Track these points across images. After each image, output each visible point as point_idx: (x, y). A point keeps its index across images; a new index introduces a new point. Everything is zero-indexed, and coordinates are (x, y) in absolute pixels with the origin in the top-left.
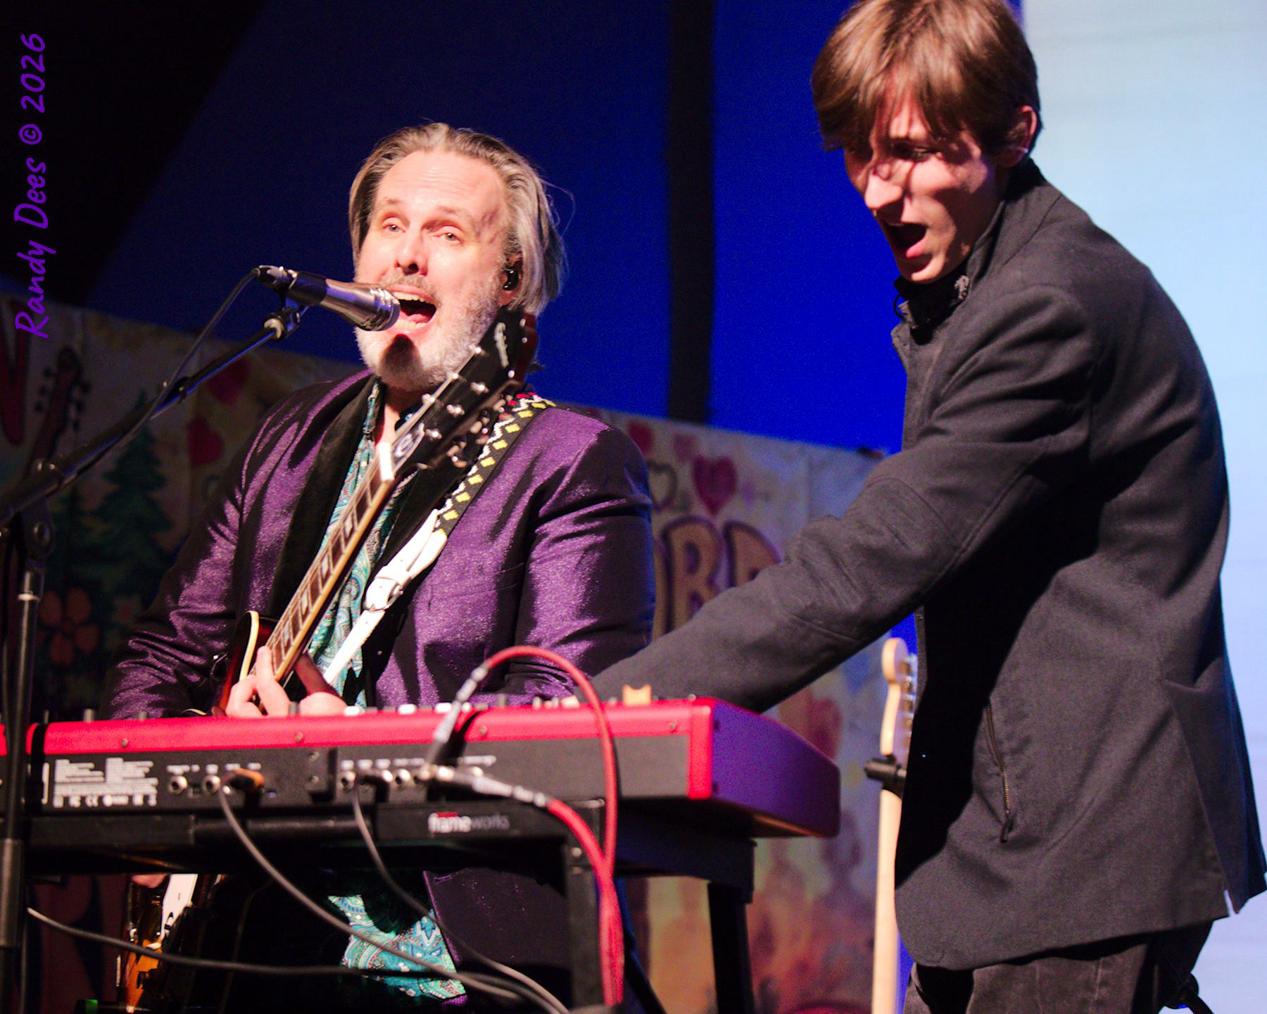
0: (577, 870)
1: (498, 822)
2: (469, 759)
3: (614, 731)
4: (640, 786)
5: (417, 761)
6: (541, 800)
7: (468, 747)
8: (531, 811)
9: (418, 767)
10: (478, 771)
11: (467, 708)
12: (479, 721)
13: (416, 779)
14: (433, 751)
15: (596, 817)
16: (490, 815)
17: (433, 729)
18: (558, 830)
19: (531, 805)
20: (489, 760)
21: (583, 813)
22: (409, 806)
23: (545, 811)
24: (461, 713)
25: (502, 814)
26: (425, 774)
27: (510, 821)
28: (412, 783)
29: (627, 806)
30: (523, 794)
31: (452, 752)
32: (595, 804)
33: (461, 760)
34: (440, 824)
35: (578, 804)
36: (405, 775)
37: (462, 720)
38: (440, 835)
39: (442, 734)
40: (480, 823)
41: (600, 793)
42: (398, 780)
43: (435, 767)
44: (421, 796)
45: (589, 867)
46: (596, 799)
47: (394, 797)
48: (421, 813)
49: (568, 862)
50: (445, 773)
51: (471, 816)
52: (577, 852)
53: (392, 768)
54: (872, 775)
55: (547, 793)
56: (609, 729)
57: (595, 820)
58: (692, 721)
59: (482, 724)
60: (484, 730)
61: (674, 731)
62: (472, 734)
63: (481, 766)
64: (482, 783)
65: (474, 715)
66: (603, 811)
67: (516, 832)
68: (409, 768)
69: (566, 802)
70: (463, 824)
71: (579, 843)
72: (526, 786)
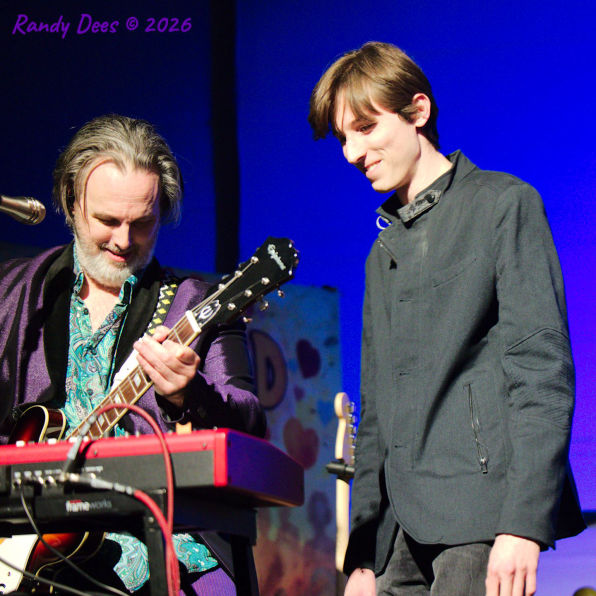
0: (152, 530)
1: (106, 504)
2: (88, 469)
3: (171, 449)
4: (187, 480)
5: (58, 471)
6: (130, 491)
7: (87, 462)
8: (124, 497)
9: (59, 475)
10: (93, 476)
11: (86, 439)
12: (93, 447)
13: (57, 481)
14: (66, 467)
15: (162, 498)
16: (101, 500)
17: (67, 451)
18: (141, 507)
19: (125, 493)
20: (99, 469)
21: (155, 497)
22: (55, 497)
23: (133, 497)
24: (82, 442)
25: (107, 500)
26: (62, 478)
27: (112, 503)
28: (55, 484)
29: (179, 492)
30: (119, 488)
31: (78, 464)
32: (161, 492)
33: (83, 470)
34: (73, 507)
35: (151, 492)
36: (51, 480)
37: (83, 446)
38: (72, 513)
39: (72, 455)
40: (94, 505)
41: (164, 484)
42: (47, 482)
43: (68, 474)
44: (62, 490)
45: (159, 528)
46: (162, 488)
47: (45, 492)
48: (61, 501)
49: (147, 525)
50: (74, 477)
51: (90, 502)
52: (151, 519)
53: (44, 476)
54: (332, 471)
55: (132, 487)
56: (167, 447)
57: (162, 501)
58: (215, 442)
59: (94, 448)
60: (96, 452)
61: (205, 448)
62: (89, 454)
63: (96, 473)
64: (96, 482)
65: (91, 443)
66: (166, 496)
67: (116, 510)
68: (53, 475)
69: (144, 491)
70: (86, 506)
71: (152, 514)
72: (121, 483)
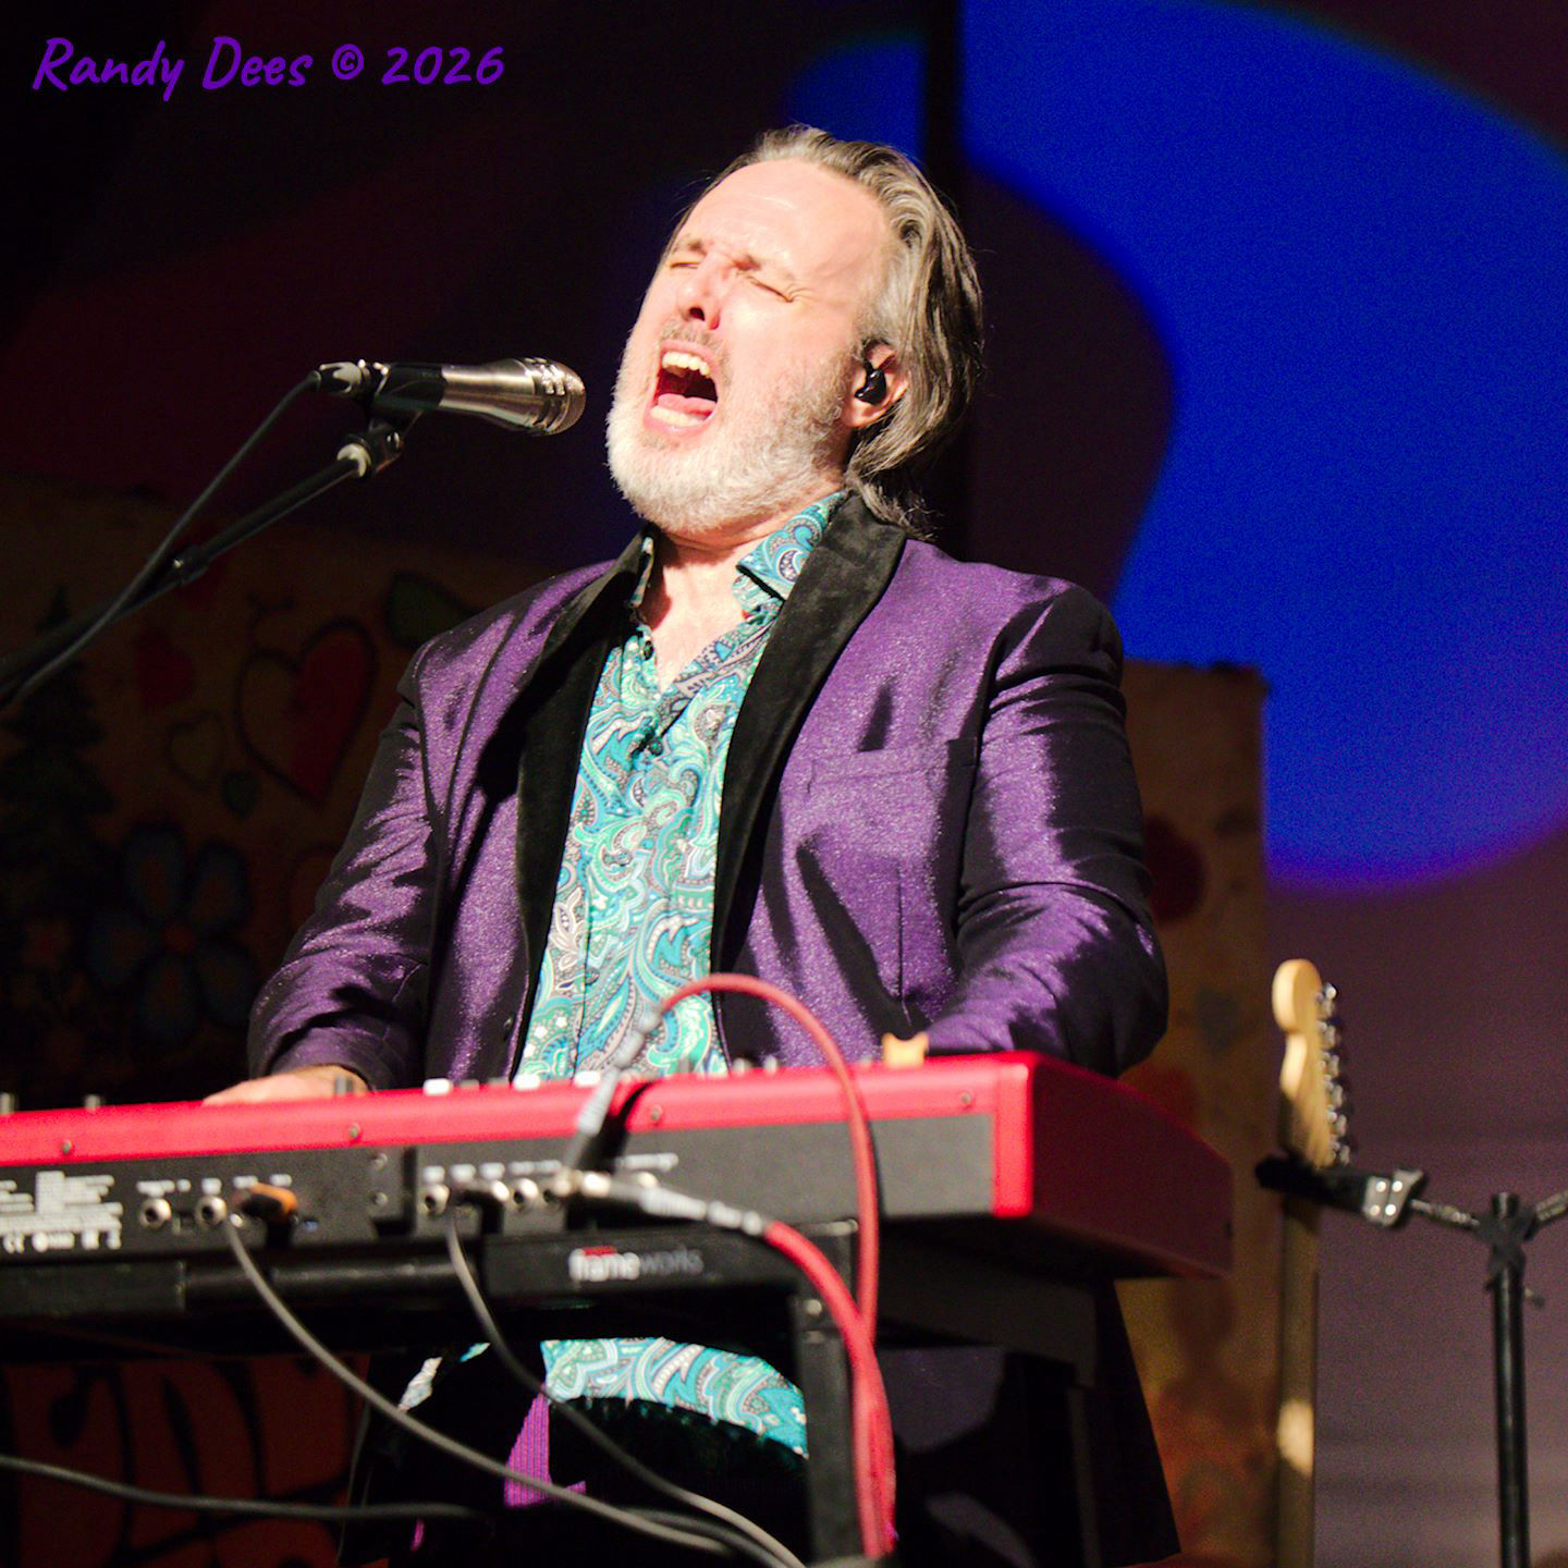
0: (815, 1337)
1: (684, 1261)
2: (634, 1161)
3: (871, 1108)
4: (912, 1199)
5: (549, 1166)
6: (753, 1224)
7: (631, 1143)
8: (736, 1241)
9: (551, 1175)
10: (648, 1180)
12: (649, 1099)
13: (548, 1195)
14: (575, 1150)
15: (845, 1248)
16: (671, 1249)
17: (573, 1113)
18: (786, 1272)
19: (738, 1232)
20: (667, 1161)
21: (825, 1244)
22: (538, 1239)
23: (762, 1242)
24: (619, 1086)
25: (690, 1248)
26: (563, 1186)
27: (704, 1259)
28: (542, 1201)
29: (894, 1231)
30: (724, 1215)
31: (606, 1149)
32: (842, 1229)
33: (620, 1162)
34: (591, 1266)
35: (817, 1229)
36: (530, 1189)
37: (622, 1098)
38: (586, 1283)
39: (590, 1120)
40: (654, 1264)
41: (851, 1210)
42: (518, 1197)
43: (579, 1174)
44: (556, 1221)
45: (834, 1331)
46: (845, 1219)
47: (511, 1225)
48: (556, 1249)
49: (801, 1323)
50: (596, 1184)
51: (639, 1252)
52: (814, 1307)
53: (508, 1179)
55: (762, 1213)
56: (861, 1104)
57: (843, 1254)
58: (997, 1090)
59: (652, 1101)
60: (657, 1113)
61: (968, 1108)
62: (639, 1120)
63: (655, 1171)
64: (657, 1198)
65: (643, 1089)
66: (855, 1239)
67: (713, 1278)
68: (534, 1177)
69: (795, 1227)
70: (628, 1266)
71: (816, 1292)
72: (729, 1202)
